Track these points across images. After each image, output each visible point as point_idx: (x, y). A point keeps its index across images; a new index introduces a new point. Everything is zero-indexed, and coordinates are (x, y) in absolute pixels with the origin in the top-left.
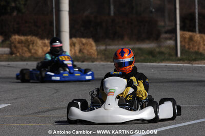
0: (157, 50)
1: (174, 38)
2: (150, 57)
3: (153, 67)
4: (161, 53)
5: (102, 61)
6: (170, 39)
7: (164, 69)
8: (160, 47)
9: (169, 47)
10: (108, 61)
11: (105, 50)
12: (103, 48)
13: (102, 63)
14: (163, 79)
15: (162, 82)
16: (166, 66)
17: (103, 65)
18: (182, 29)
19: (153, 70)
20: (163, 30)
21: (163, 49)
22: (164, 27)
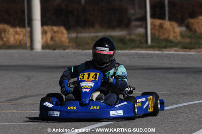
0: (128, 37)
1: (144, 26)
2: (121, 45)
3: (123, 55)
4: (132, 41)
5: (74, 48)
6: (141, 26)
7: (135, 56)
8: (130, 34)
9: (139, 35)
10: (79, 49)
11: (77, 38)
12: (74, 35)
13: (74, 51)
14: (134, 66)
15: (133, 69)
16: (137, 53)
17: (75, 53)
18: (152, 16)
19: (123, 58)
20: (134, 18)
21: (133, 37)
22: (134, 15)
